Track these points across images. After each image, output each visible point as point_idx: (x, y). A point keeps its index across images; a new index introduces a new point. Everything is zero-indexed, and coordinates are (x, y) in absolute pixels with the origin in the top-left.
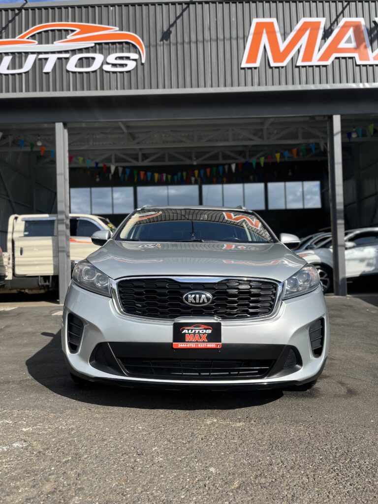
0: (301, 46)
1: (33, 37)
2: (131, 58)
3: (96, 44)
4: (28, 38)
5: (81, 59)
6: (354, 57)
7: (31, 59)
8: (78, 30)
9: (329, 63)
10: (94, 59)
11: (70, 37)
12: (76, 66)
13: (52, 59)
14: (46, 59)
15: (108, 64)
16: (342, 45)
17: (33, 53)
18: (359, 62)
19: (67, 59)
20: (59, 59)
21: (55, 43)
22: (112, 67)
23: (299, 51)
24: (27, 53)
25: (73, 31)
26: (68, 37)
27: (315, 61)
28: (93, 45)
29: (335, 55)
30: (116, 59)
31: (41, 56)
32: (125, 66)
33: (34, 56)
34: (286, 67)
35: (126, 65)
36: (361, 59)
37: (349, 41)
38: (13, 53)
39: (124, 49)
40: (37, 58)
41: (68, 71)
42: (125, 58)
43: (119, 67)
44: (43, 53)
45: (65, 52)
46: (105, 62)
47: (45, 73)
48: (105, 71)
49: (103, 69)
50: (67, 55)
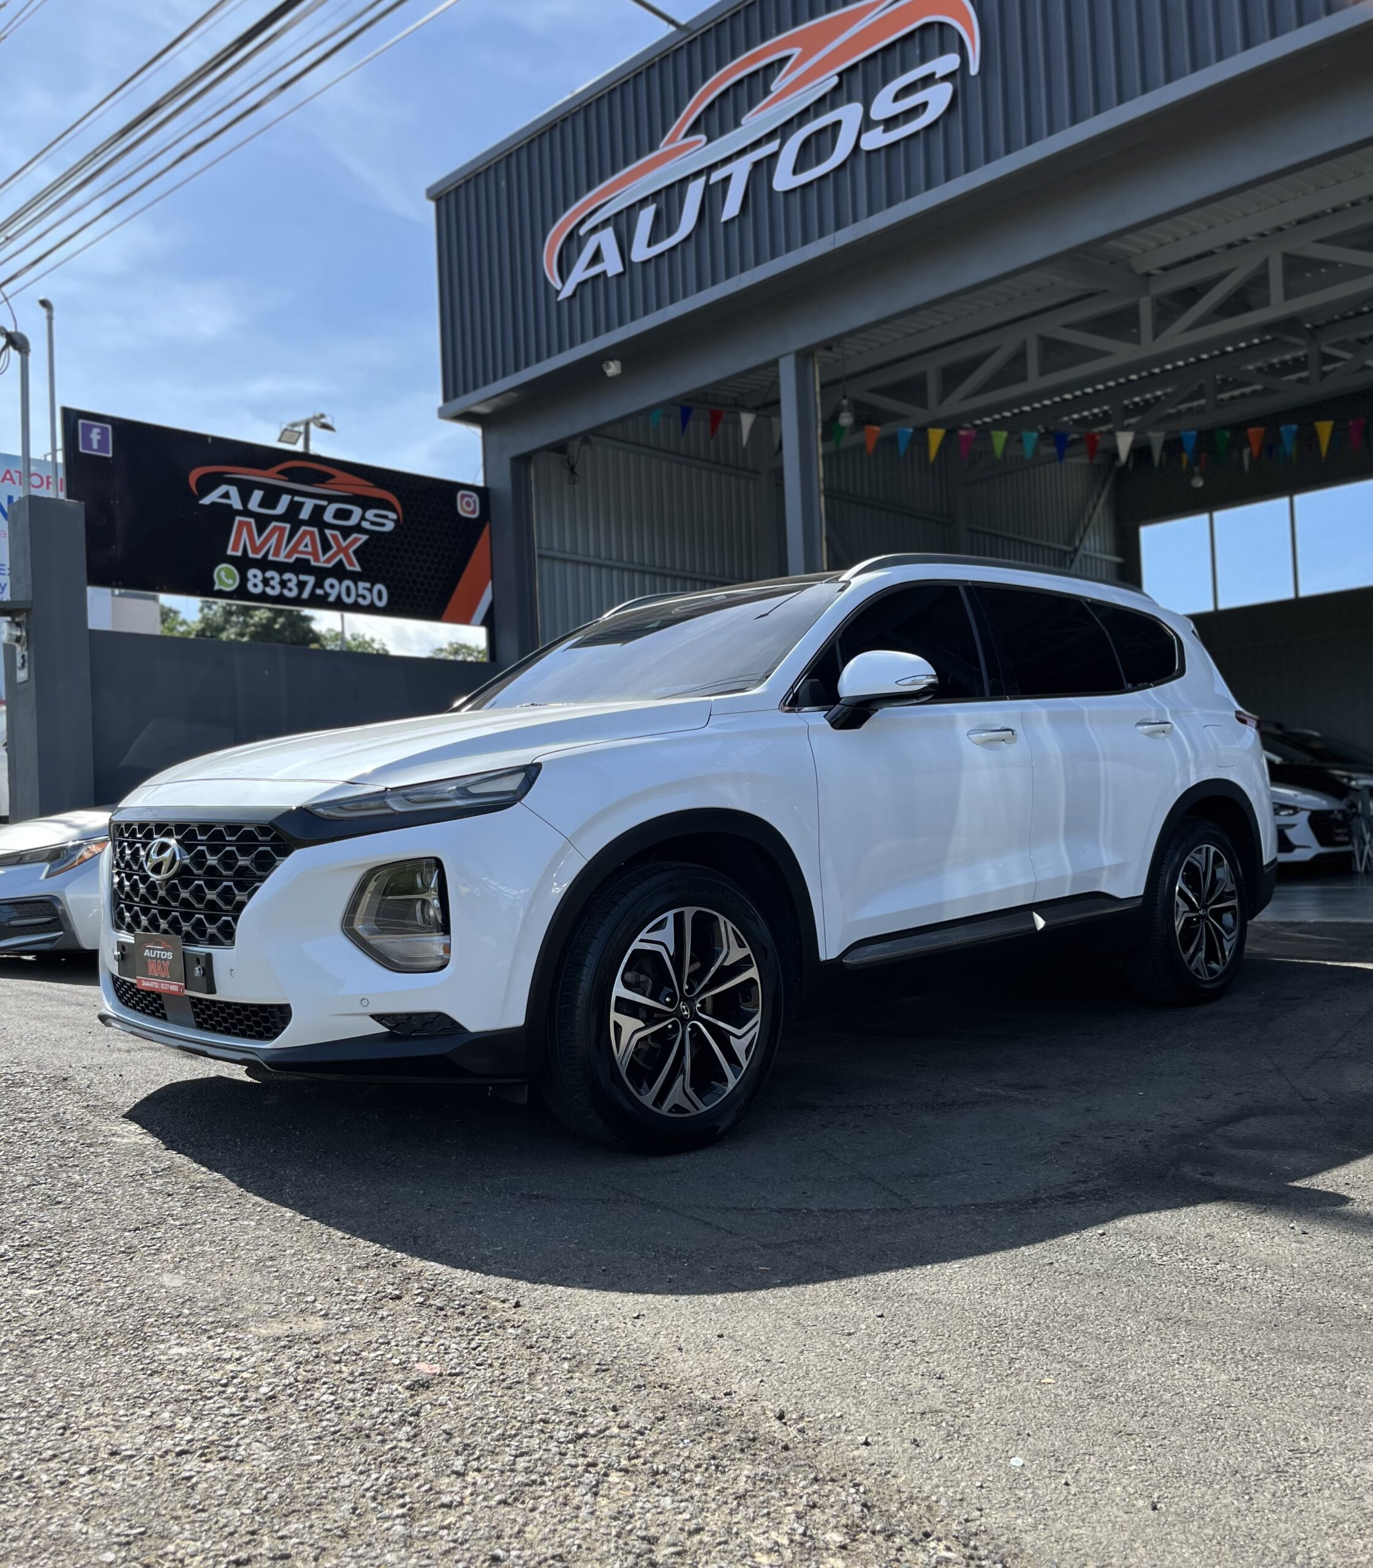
1: (694, 129)
2: (937, 76)
3: (840, 75)
4: (686, 136)
5: (806, 144)
7: (695, 192)
8: (796, 51)
10: (837, 124)
11: (777, 85)
12: (795, 172)
13: (740, 171)
14: (727, 180)
15: (877, 123)
17: (697, 175)
19: (774, 157)
20: (757, 164)
21: (743, 121)
22: (885, 131)
24: (684, 181)
25: (784, 60)
26: (773, 87)
28: (835, 80)
30: (896, 98)
31: (716, 176)
32: (920, 109)
33: (703, 179)
35: (924, 105)
38: (658, 193)
39: (918, 52)
40: (708, 187)
41: (779, 192)
42: (919, 85)
43: (906, 122)
44: (719, 165)
45: (770, 136)
46: (867, 124)
47: (726, 223)
48: (869, 152)
49: (861, 150)
50: (772, 147)
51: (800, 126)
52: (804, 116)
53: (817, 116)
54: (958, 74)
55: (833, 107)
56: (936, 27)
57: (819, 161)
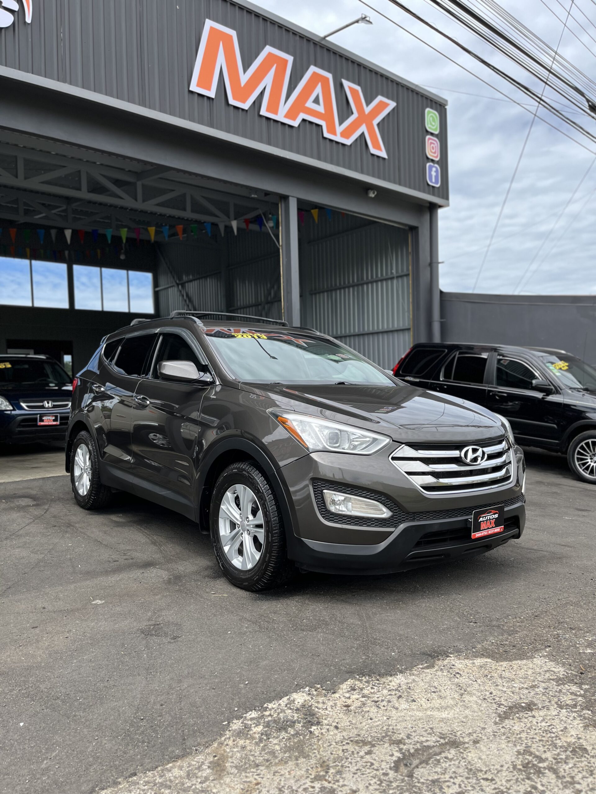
0: (265, 88)
6: (321, 126)
9: (296, 123)
16: (310, 104)
18: (326, 135)
23: (262, 93)
27: (280, 117)
29: (302, 116)
34: (247, 111)
36: (329, 132)
37: (316, 101)
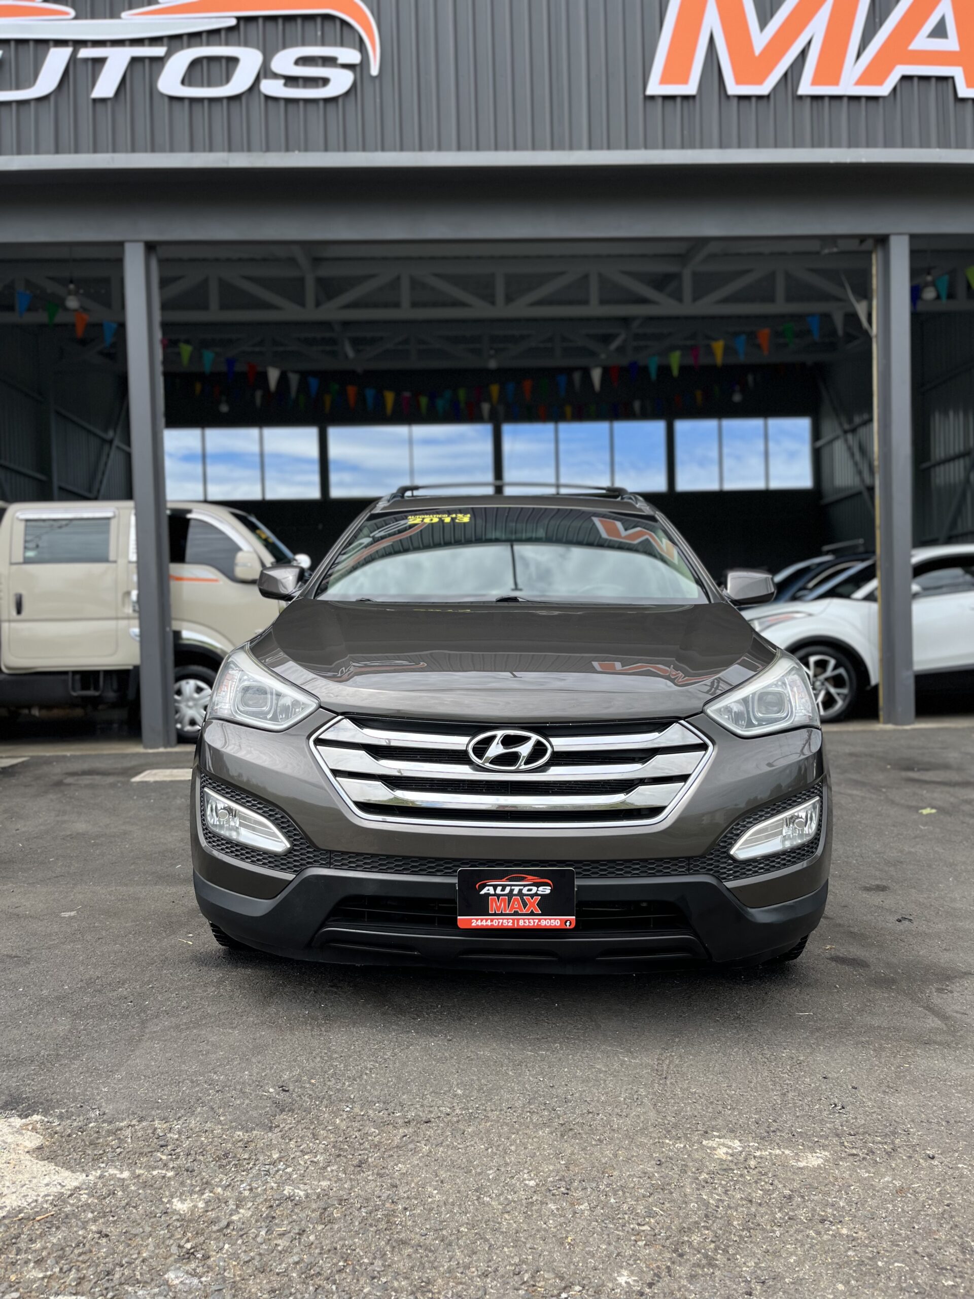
0: (809, 43)
2: (340, 61)
3: (239, 19)
5: (195, 63)
6: (952, 78)
7: (57, 59)
9: (884, 89)
10: (233, 61)
12: (183, 82)
13: (117, 61)
15: (276, 76)
16: (921, 42)
17: (61, 42)
18: (964, 92)
20: (137, 60)
21: (124, 15)
22: (285, 85)
24: (44, 43)
27: (847, 86)
28: (233, 22)
29: (902, 70)
30: (298, 62)
31: (87, 53)
32: (320, 83)
33: (68, 50)
34: (766, 97)
37: (940, 31)
38: (4, 42)
39: (319, 33)
40: (73, 58)
41: (162, 95)
42: (320, 62)
43: (305, 86)
44: (89, 44)
45: (155, 41)
46: (265, 72)
47: (95, 101)
48: (267, 98)
49: (259, 91)
50: (159, 51)
51: (189, 46)
52: (195, 38)
53: (208, 44)
54: (358, 69)
55: (227, 44)
56: (338, 23)
57: (210, 85)
